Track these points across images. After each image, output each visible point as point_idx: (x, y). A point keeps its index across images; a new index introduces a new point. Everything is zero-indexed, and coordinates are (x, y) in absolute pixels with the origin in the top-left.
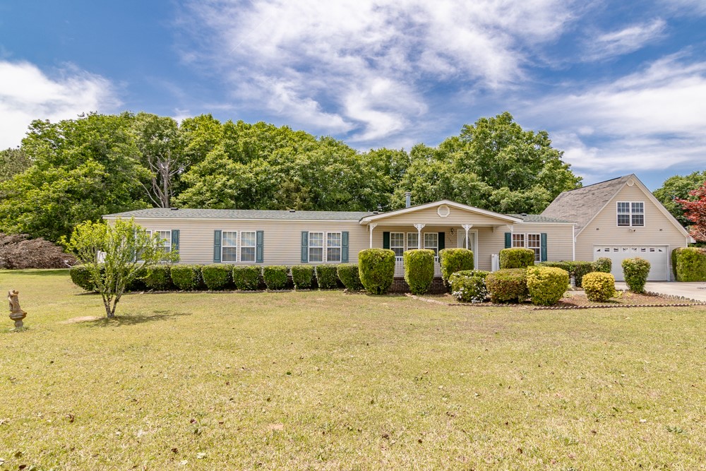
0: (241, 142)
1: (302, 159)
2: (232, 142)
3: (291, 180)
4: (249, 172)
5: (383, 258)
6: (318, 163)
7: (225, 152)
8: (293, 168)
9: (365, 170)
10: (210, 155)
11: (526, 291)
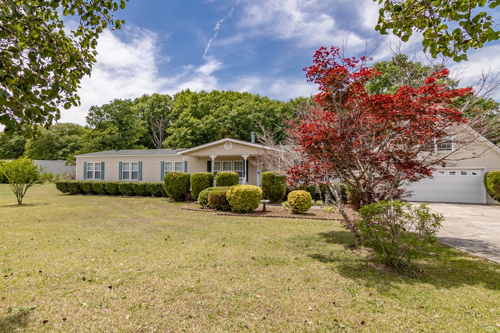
0: (199, 104)
1: (234, 113)
2: (194, 105)
3: (225, 127)
4: (202, 124)
5: (174, 178)
6: (244, 113)
7: (190, 112)
8: (227, 119)
9: (278, 115)
10: (182, 115)
11: (227, 202)
